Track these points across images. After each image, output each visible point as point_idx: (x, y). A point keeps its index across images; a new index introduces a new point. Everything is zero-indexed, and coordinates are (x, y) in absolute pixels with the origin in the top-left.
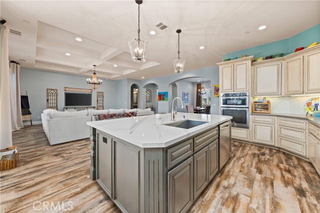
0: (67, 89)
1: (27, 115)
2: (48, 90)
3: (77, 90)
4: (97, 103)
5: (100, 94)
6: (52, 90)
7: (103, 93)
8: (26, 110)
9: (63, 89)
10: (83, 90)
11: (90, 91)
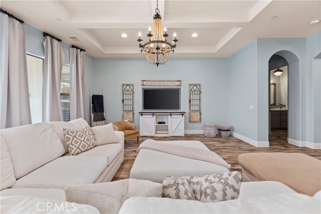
0: (145, 83)
1: (101, 121)
2: (123, 85)
3: (158, 83)
4: (190, 106)
5: (195, 88)
6: (128, 85)
7: (199, 85)
8: (99, 114)
9: (140, 83)
10: (166, 83)
11: (178, 83)
